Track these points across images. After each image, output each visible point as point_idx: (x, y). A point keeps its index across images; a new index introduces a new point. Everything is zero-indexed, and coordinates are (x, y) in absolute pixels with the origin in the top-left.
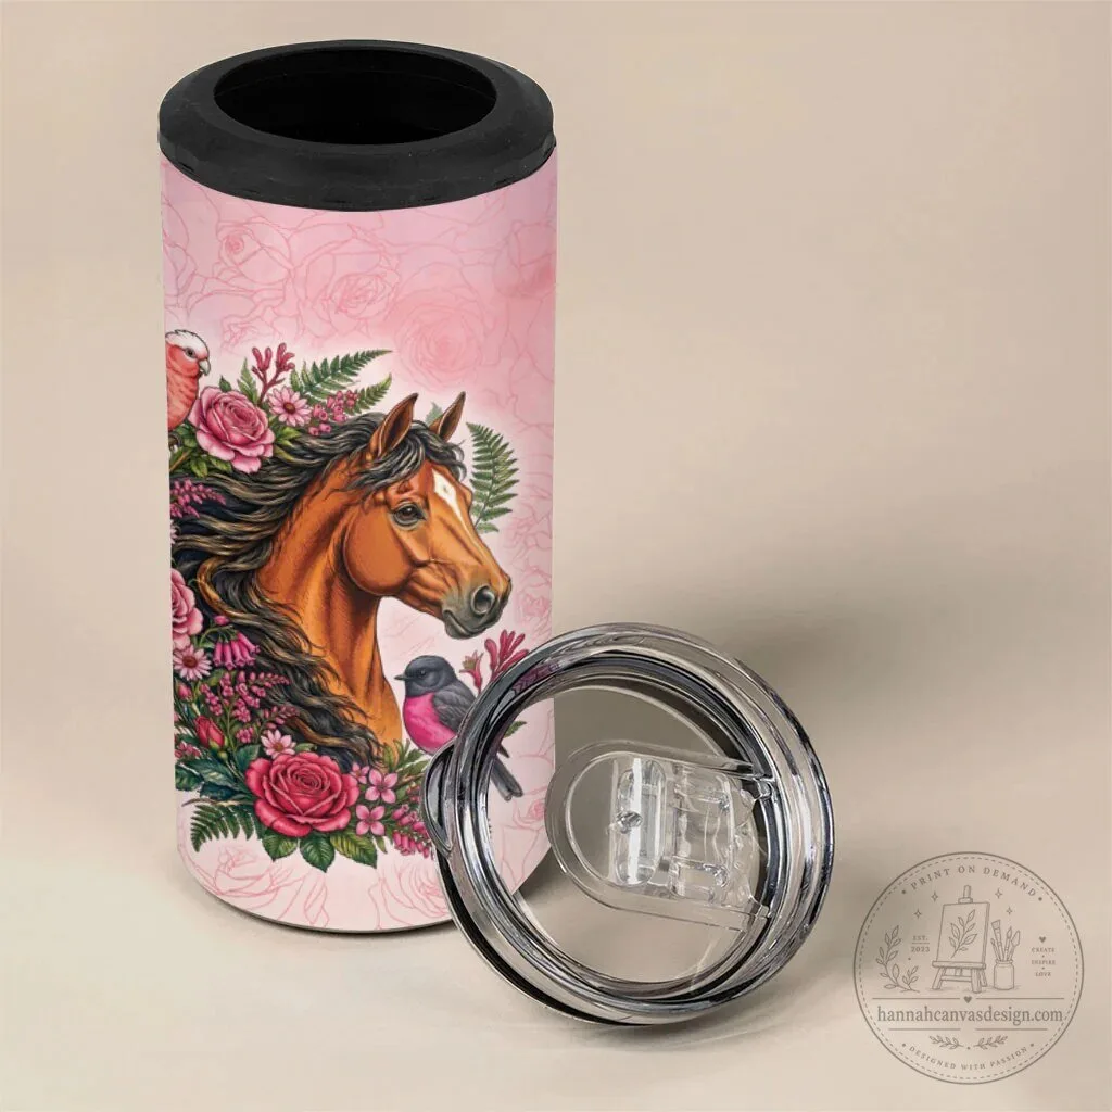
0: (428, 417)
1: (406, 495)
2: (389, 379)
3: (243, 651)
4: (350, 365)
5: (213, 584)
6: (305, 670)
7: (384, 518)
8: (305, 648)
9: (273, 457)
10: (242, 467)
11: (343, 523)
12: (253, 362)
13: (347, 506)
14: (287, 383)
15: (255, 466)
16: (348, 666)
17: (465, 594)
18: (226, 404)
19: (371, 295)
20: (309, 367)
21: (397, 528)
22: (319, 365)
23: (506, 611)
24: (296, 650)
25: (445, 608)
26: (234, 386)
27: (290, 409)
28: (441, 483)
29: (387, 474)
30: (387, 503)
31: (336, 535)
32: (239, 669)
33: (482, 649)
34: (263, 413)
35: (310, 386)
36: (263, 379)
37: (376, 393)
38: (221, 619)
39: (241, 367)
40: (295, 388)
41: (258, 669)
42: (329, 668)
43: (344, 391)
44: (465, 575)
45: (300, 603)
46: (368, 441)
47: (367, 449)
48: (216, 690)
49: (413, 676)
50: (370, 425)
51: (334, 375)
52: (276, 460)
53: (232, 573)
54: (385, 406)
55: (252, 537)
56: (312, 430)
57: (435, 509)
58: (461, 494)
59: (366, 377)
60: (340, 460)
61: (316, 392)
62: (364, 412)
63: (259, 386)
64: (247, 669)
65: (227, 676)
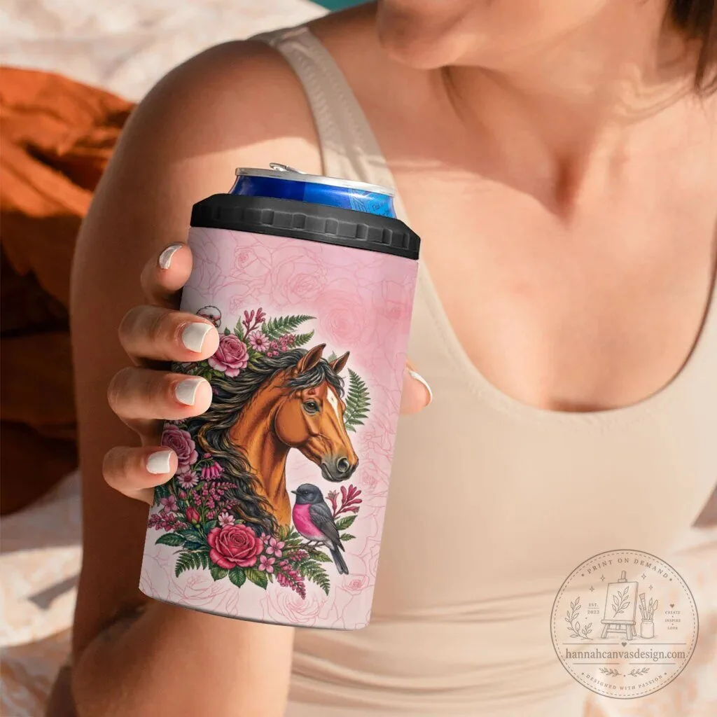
0: (330, 358)
1: (312, 396)
2: (313, 333)
3: (216, 471)
4: (294, 321)
5: (206, 438)
6: (247, 481)
7: (299, 406)
8: (247, 469)
9: (247, 368)
10: (230, 374)
11: (277, 405)
12: (244, 318)
13: (281, 396)
14: (260, 329)
15: (236, 373)
16: (268, 481)
17: (334, 458)
18: (226, 342)
19: (310, 286)
20: (273, 320)
21: (305, 413)
22: (278, 320)
23: (354, 474)
24: (243, 470)
25: (323, 462)
26: (232, 332)
27: (259, 343)
28: (330, 395)
29: (304, 383)
30: (301, 398)
31: (273, 410)
32: (212, 480)
33: (339, 490)
34: (245, 345)
35: (272, 331)
36: (248, 327)
37: (305, 338)
38: (207, 455)
39: (237, 322)
40: (264, 331)
41: (222, 480)
42: (258, 481)
43: (289, 335)
44: (336, 448)
45: (249, 445)
46: (297, 363)
47: (296, 367)
48: (199, 492)
49: (301, 493)
50: (299, 355)
51: (285, 325)
52: (248, 369)
53: (216, 430)
54: (308, 346)
55: (229, 411)
56: (269, 354)
57: (325, 408)
58: (340, 404)
59: (301, 329)
60: (281, 371)
61: (275, 334)
62: (297, 347)
63: (245, 330)
64: (217, 481)
65: (206, 484)
